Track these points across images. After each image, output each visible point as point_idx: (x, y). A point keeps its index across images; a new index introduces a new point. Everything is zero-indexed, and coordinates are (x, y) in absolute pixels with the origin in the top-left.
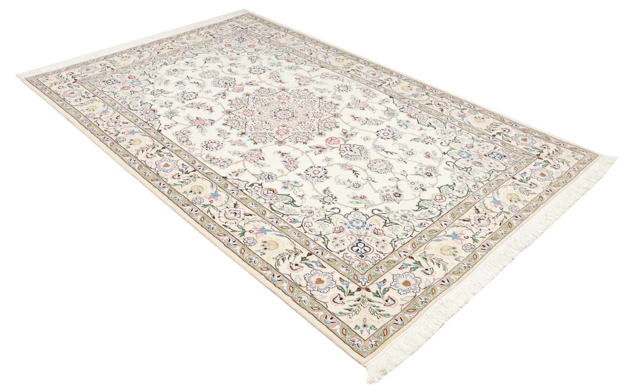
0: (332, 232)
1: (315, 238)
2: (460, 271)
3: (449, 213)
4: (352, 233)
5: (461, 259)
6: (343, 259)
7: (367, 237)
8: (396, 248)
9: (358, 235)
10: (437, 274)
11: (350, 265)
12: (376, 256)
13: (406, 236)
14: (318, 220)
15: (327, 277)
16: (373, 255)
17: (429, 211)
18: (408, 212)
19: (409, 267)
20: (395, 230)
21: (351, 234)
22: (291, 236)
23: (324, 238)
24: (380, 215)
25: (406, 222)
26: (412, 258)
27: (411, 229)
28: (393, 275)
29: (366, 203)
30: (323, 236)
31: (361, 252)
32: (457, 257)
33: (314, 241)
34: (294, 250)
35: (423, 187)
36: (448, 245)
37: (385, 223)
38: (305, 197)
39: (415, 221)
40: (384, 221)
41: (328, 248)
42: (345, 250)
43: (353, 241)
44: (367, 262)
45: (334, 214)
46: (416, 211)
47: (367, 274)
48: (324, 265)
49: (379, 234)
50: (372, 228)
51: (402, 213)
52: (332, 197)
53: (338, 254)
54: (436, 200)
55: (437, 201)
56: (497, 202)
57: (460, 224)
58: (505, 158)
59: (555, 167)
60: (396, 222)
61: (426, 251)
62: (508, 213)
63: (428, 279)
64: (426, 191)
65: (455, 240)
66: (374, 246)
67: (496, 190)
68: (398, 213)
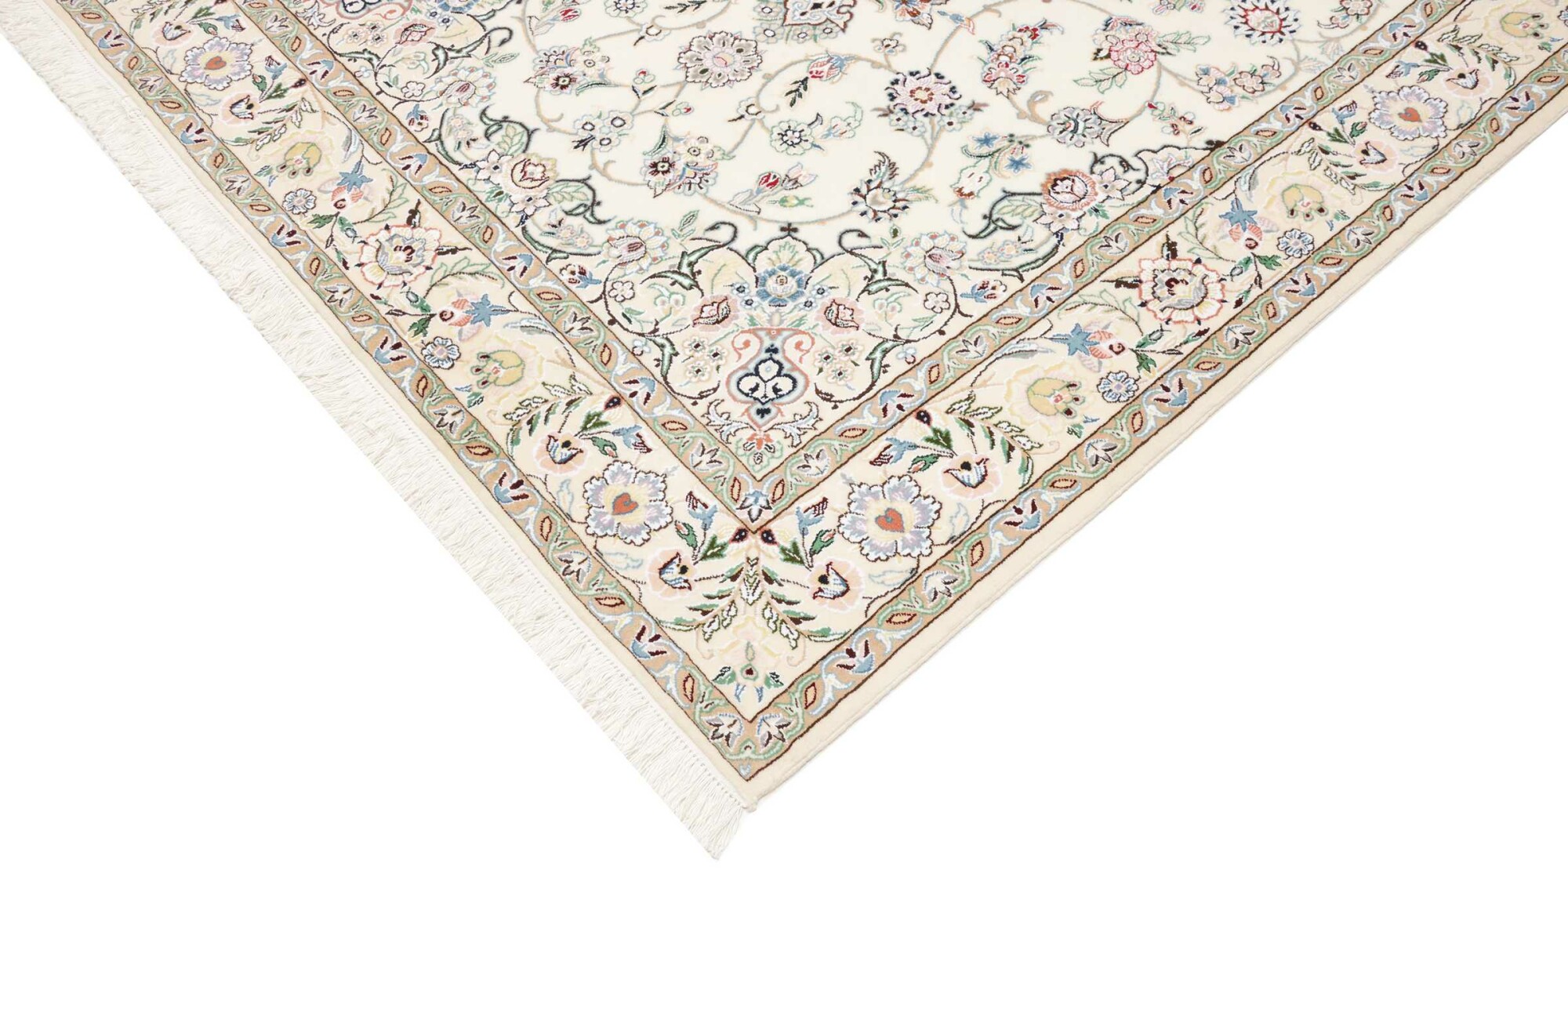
2: (222, 171)
3: (453, 182)
5: (264, 180)
7: (400, 10)
8: (344, 60)
10: (228, 123)
12: (327, 19)
13: (386, 83)
17: (474, 140)
18: (483, 98)
19: (268, 76)
20: (413, 63)
24: (486, 41)
25: (440, 87)
26: (300, 83)
27: (407, 95)
28: (252, 46)
29: (544, 20)
32: (275, 173)
35: (593, 143)
36: (323, 161)
37: (449, 49)
39: (441, 105)
40: (457, 47)
46: (483, 113)
49: (408, 33)
50: (434, 22)
51: (482, 83)
54: (526, 163)
55: (519, 166)
56: (482, 312)
57: (399, 198)
58: (753, 411)
59: (673, 566)
60: (449, 67)
61: (318, 115)
62: (421, 327)
63: (217, 102)
64: (576, 147)
65: (338, 179)
66: (361, 21)
67: (550, 329)
68: (485, 76)
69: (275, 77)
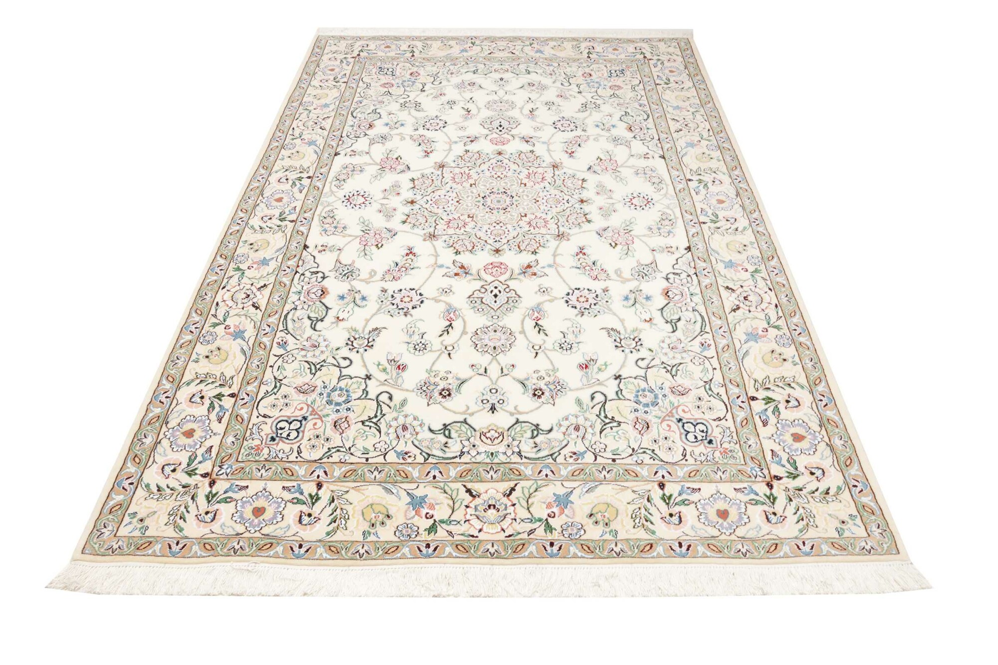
0: (294, 386)
1: (269, 381)
2: (343, 552)
3: (465, 466)
4: (312, 403)
5: (372, 538)
6: (250, 426)
7: (318, 420)
9: (314, 410)
10: (310, 530)
11: (244, 439)
12: (287, 451)
13: (363, 453)
14: (306, 361)
15: (204, 434)
16: (287, 448)
17: (446, 443)
18: (421, 425)
19: (296, 495)
20: (362, 436)
21: (309, 403)
22: (252, 360)
23: (275, 387)
24: (381, 403)
25: (393, 436)
26: (319, 486)
27: (383, 450)
28: (265, 489)
29: (394, 377)
30: (278, 385)
31: (281, 434)
32: (373, 531)
33: (261, 383)
34: (227, 379)
35: (497, 406)
36: (388, 507)
37: (370, 419)
38: (341, 323)
39: (406, 442)
40: (372, 416)
41: (259, 402)
42: (270, 417)
43: (298, 413)
44: (266, 451)
45: (335, 365)
46: (431, 430)
47: (242, 465)
48: (223, 420)
49: (338, 427)
50: (344, 413)
51: (409, 420)
52: (368, 343)
53: (258, 417)
54: (483, 434)
55: (483, 437)
56: (563, 501)
57: (452, 491)
58: (707, 445)
59: (769, 516)
60: (383, 427)
61: (352, 491)
62: (549, 528)
63: (289, 527)
64: (493, 412)
65: (409, 508)
66: (306, 438)
67: (597, 483)
68: (406, 416)
69: (302, 493)
